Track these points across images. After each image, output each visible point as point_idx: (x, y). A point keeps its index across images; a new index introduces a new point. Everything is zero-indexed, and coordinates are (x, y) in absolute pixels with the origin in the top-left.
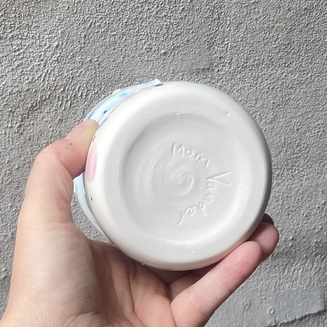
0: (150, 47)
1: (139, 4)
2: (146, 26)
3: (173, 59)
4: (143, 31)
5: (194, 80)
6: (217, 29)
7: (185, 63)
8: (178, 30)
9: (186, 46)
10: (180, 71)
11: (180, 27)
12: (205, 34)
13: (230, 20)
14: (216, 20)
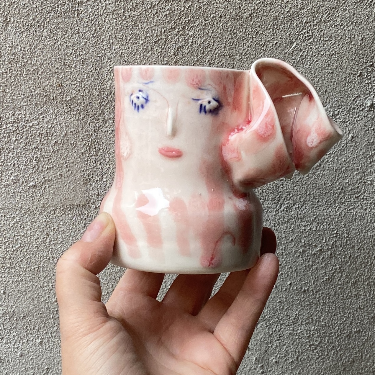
0: (17, 178)
1: (6, 134)
2: (13, 156)
3: (44, 193)
4: (10, 162)
5: (68, 216)
6: (95, 165)
7: (58, 198)
8: (50, 163)
9: (59, 180)
10: (52, 205)
11: (52, 161)
12: (81, 170)
13: (109, 157)
14: (93, 156)
